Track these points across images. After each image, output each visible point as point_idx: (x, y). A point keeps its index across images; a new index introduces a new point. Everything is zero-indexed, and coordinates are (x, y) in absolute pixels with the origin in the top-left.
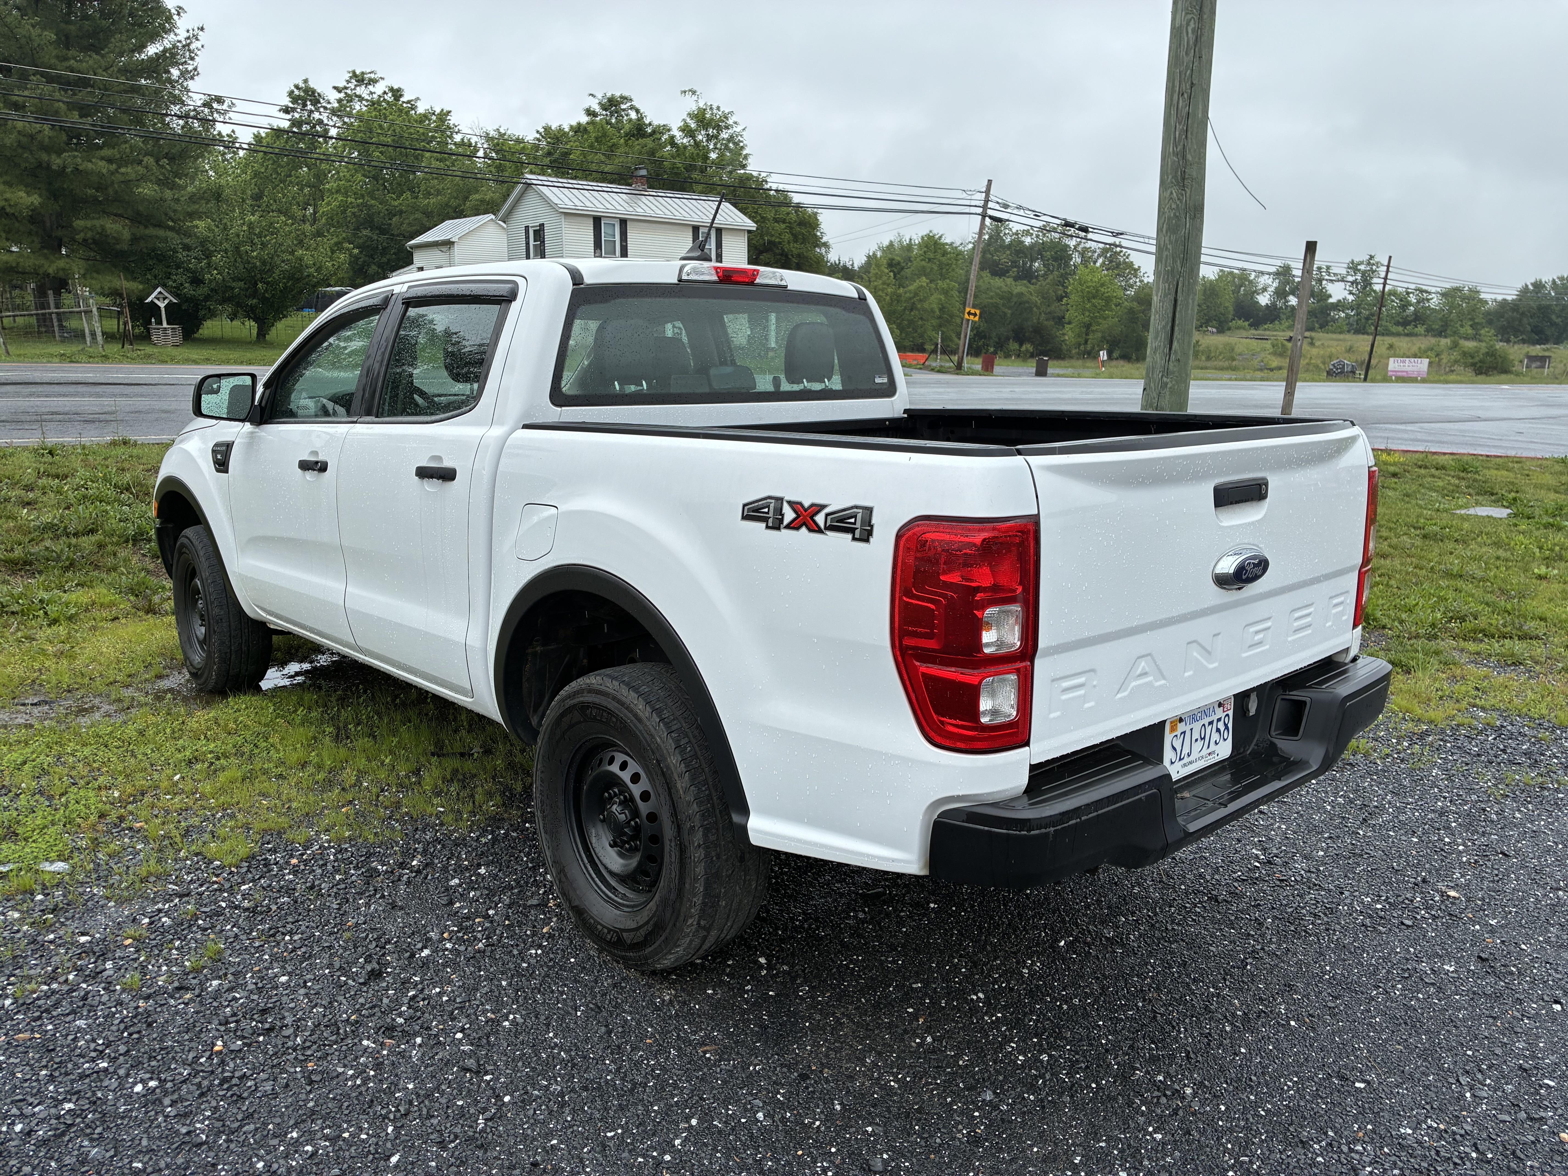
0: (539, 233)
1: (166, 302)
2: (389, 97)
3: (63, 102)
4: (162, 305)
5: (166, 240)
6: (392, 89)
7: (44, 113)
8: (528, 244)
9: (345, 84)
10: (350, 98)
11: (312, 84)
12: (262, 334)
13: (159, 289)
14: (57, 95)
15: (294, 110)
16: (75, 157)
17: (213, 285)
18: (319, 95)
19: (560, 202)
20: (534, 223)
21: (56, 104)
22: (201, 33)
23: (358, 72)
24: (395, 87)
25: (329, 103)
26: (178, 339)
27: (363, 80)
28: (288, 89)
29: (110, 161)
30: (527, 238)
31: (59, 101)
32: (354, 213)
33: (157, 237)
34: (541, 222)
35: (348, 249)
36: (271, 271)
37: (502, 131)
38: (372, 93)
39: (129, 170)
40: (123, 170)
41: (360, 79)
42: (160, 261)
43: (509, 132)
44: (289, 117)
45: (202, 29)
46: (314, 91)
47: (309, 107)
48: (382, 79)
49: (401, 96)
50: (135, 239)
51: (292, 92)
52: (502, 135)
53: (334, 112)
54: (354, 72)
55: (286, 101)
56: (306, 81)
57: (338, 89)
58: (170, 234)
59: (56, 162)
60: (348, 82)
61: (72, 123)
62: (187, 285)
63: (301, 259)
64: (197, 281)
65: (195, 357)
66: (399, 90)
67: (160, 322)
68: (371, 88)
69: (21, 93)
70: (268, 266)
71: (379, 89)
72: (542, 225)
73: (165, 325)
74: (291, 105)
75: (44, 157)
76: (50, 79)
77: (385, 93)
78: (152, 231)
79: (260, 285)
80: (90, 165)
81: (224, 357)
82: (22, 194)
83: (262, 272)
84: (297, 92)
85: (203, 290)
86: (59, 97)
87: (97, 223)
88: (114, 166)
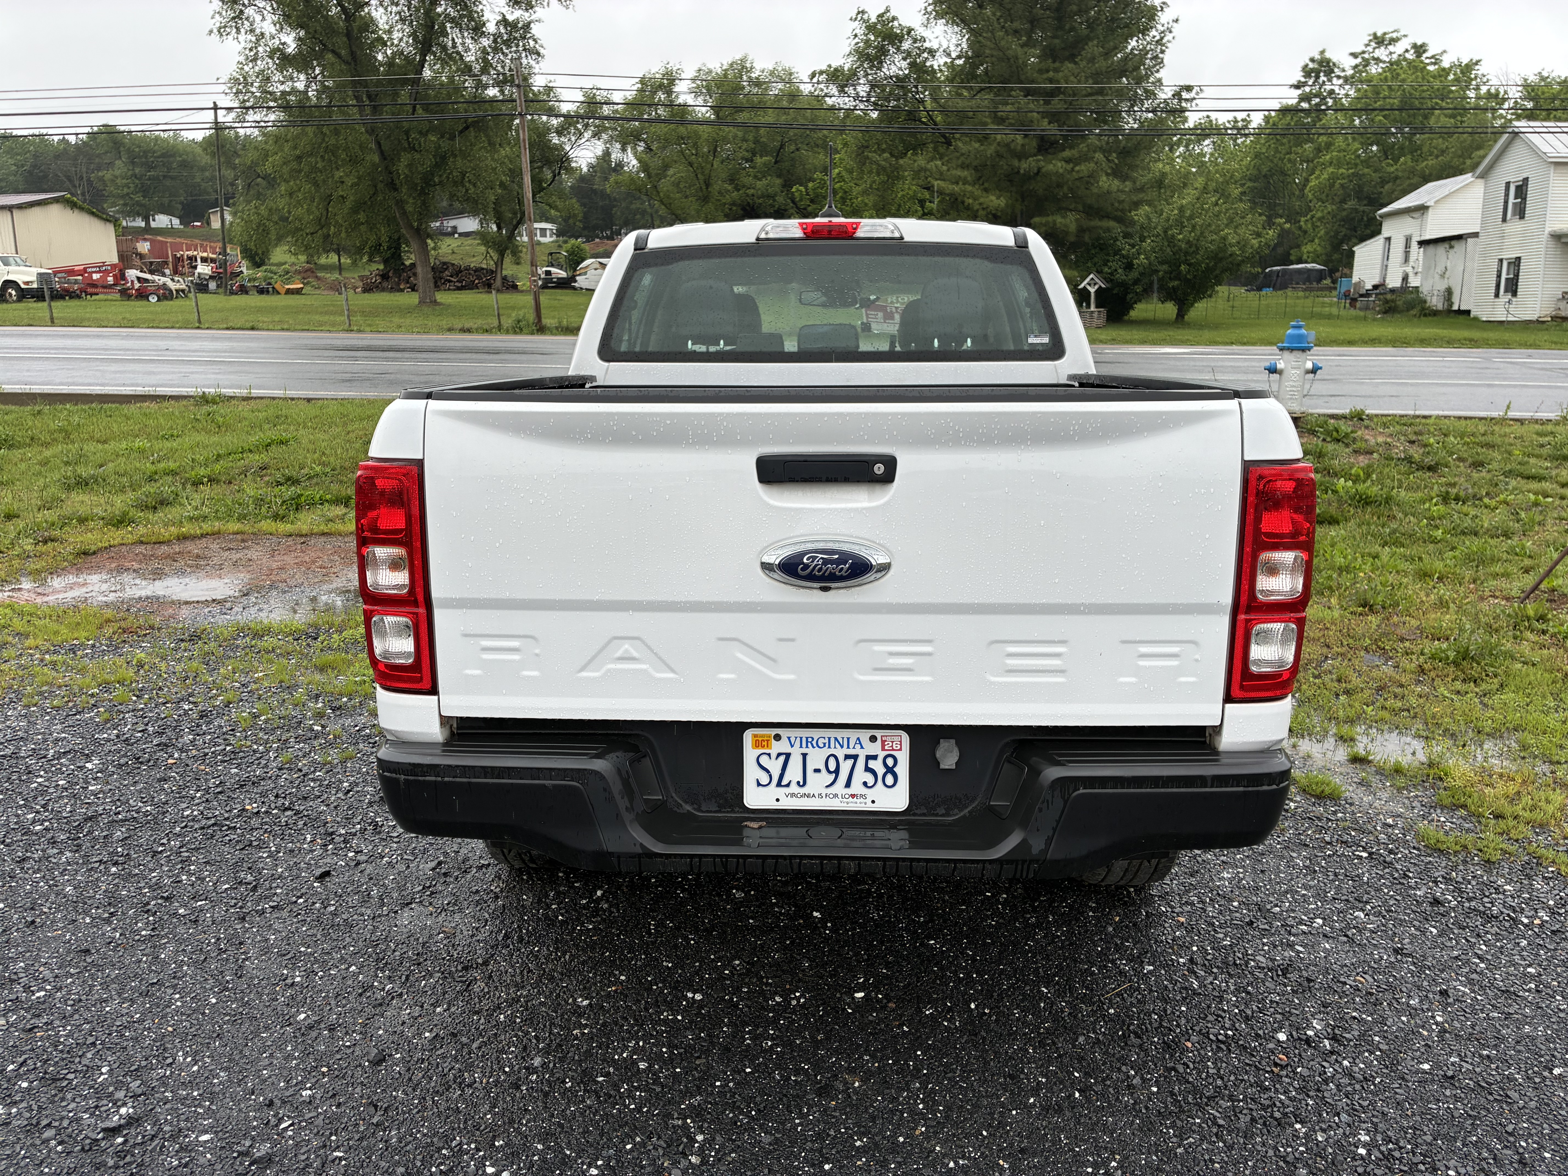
0: (1522, 190)
1: (1096, 287)
2: (1410, 56)
3: (1038, 112)
4: (1092, 290)
5: (1108, 230)
6: (1415, 46)
7: (1023, 125)
8: (1506, 202)
9: (1363, 48)
10: (1366, 62)
11: (1328, 55)
12: (1181, 315)
13: (1092, 276)
14: (1031, 106)
15: (1305, 84)
16: (1039, 161)
17: (1141, 268)
18: (1334, 64)
19: (1551, 150)
20: (1516, 178)
21: (1030, 114)
22: (1175, 25)
23: (1379, 34)
24: (1419, 43)
25: (1344, 71)
26: (1102, 321)
27: (1383, 42)
28: (1303, 64)
29: (1068, 161)
30: (1507, 195)
31: (1032, 112)
32: (1342, 185)
33: (1101, 228)
34: (1525, 175)
35: (1279, 225)
36: (1196, 252)
37: (1545, 74)
38: (1391, 53)
39: (1083, 167)
40: (1077, 168)
41: (1380, 41)
42: (1101, 249)
43: (1553, 75)
44: (1299, 92)
45: (1177, 21)
46: (1328, 61)
47: (1323, 78)
48: (1405, 36)
49: (1425, 51)
50: (1081, 230)
51: (1307, 65)
52: (1543, 79)
53: (1346, 80)
54: (1375, 35)
55: (1299, 76)
56: (1322, 52)
57: (1354, 55)
58: (1112, 224)
59: (1024, 166)
60: (1367, 45)
61: (1043, 130)
62: (1120, 271)
63: (1224, 239)
64: (1129, 266)
65: (1103, 337)
66: (1423, 45)
67: (1088, 306)
68: (1391, 48)
69: (1004, 109)
70: (1194, 247)
71: (1398, 49)
72: (1526, 180)
73: (1093, 308)
74: (1303, 80)
75: (1016, 163)
76: (1028, 92)
77: (1407, 51)
78: (1096, 223)
79: (1183, 267)
80: (1051, 167)
81: (1128, 338)
82: (993, 198)
83: (1186, 253)
84: (1311, 65)
85: (1134, 275)
86: (1033, 107)
87: (1050, 219)
88: (1071, 165)
